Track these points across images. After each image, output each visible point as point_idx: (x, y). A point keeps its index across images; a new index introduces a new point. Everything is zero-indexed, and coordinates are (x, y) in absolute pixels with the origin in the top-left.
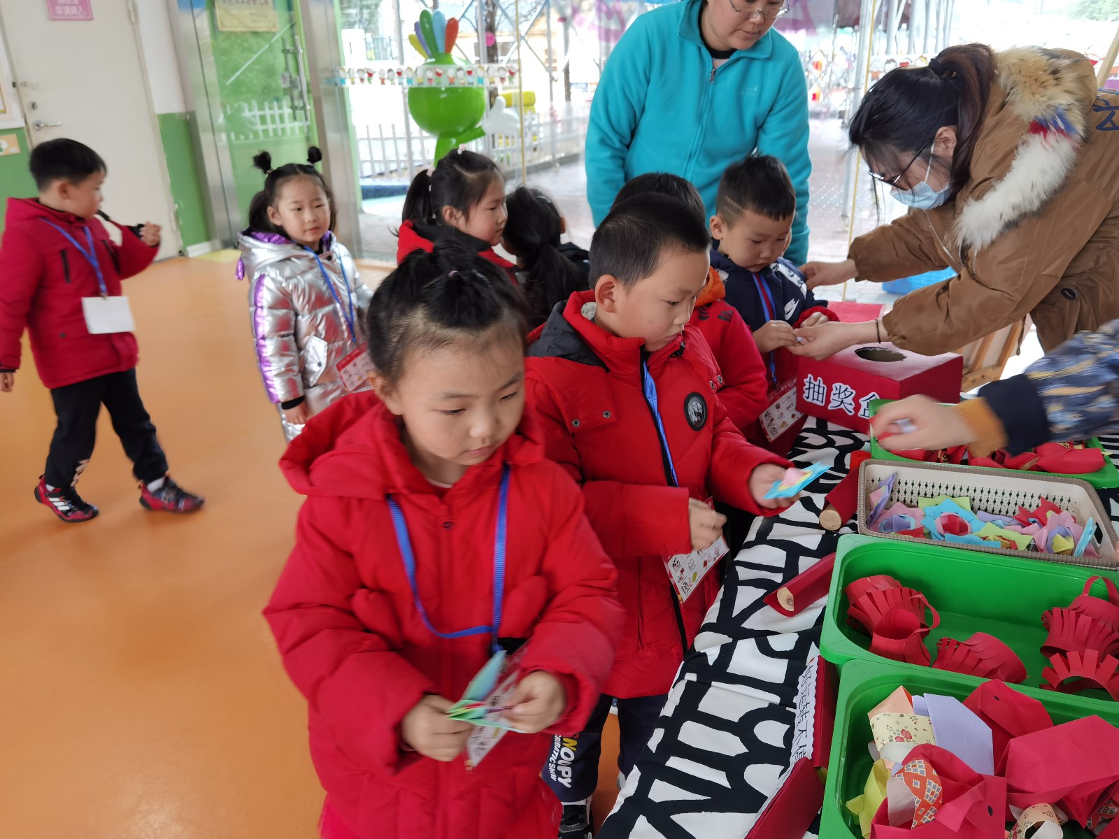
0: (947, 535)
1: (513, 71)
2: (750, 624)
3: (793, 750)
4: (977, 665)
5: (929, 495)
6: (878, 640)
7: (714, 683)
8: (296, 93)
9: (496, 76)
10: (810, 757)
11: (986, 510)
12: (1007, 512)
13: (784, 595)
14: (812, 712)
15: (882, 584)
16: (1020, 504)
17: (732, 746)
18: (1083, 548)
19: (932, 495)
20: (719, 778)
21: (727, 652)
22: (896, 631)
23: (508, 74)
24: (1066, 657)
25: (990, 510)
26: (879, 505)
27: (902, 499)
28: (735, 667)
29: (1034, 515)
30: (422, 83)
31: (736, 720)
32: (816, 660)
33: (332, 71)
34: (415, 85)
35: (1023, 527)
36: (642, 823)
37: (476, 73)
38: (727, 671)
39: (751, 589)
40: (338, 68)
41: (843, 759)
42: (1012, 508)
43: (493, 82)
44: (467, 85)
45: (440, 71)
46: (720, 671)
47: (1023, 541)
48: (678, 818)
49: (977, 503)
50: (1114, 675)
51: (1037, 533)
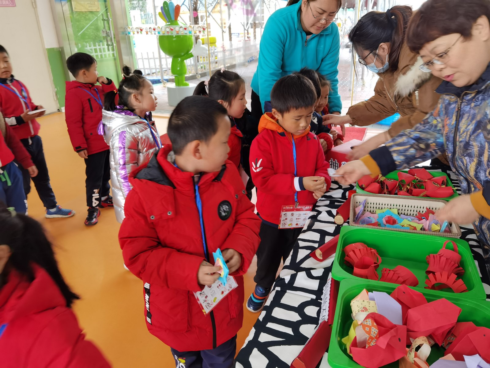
0: (387, 225)
1: (204, 28)
2: (304, 265)
3: (320, 318)
4: (397, 279)
5: (380, 208)
6: (356, 270)
7: (287, 291)
8: (109, 38)
9: (197, 30)
10: (327, 321)
11: (404, 214)
12: (413, 215)
13: (318, 253)
14: (328, 301)
15: (360, 246)
16: (418, 211)
17: (295, 317)
18: (444, 229)
19: (382, 208)
20: (289, 331)
21: (293, 277)
22: (364, 266)
23: (202, 29)
24: (435, 274)
25: (406, 214)
26: (359, 213)
27: (369, 210)
28: (296, 285)
29: (423, 215)
30: (164, 34)
31: (297, 306)
32: (331, 279)
33: (124, 28)
34: (161, 34)
35: (419, 220)
36: (255, 351)
37: (188, 29)
38: (294, 285)
39: (305, 250)
40: (127, 27)
41: (340, 321)
42: (415, 213)
43: (196, 33)
44: (184, 34)
45: (172, 28)
46: (291, 286)
47: (418, 227)
48: (271, 349)
49: (400, 212)
50: (455, 282)
51: (425, 223)
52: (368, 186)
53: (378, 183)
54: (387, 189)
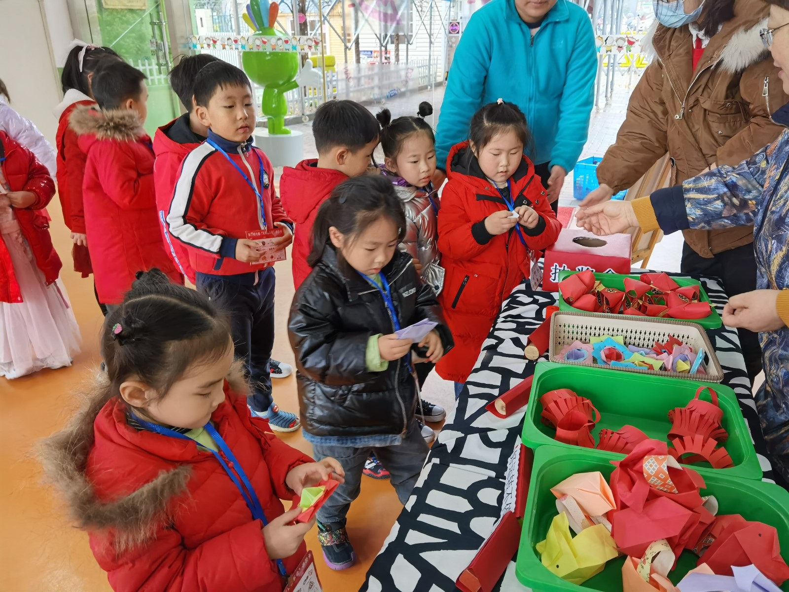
0: (608, 361)
1: (317, 41)
2: (477, 424)
3: (503, 507)
4: (623, 447)
5: (597, 335)
6: (560, 431)
7: (451, 464)
8: (161, 54)
9: (306, 45)
10: (513, 511)
11: (634, 345)
12: (648, 346)
13: (500, 404)
14: (516, 481)
15: (564, 394)
16: (656, 340)
17: (462, 505)
18: (696, 369)
19: (599, 335)
20: (453, 527)
21: (460, 444)
22: (572, 424)
23: (314, 43)
24: (682, 440)
25: (636, 344)
27: (579, 338)
28: (463, 455)
29: (664, 347)
30: (252, 49)
31: (466, 489)
32: (519, 446)
33: (187, 38)
34: (247, 50)
35: (658, 355)
36: (400, 558)
37: (291, 42)
38: (461, 456)
39: (478, 400)
40: (191, 36)
41: (534, 511)
42: (651, 343)
43: (303, 49)
44: (285, 51)
45: (265, 40)
46: (455, 456)
47: (657, 365)
48: (426, 555)
49: (628, 340)
50: (714, 451)
51: (666, 359)
52: (577, 300)
53: (594, 295)
54: (608, 304)
